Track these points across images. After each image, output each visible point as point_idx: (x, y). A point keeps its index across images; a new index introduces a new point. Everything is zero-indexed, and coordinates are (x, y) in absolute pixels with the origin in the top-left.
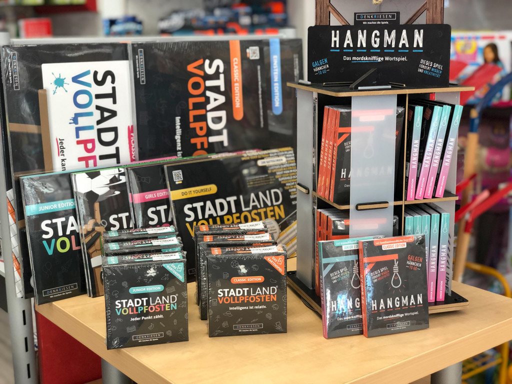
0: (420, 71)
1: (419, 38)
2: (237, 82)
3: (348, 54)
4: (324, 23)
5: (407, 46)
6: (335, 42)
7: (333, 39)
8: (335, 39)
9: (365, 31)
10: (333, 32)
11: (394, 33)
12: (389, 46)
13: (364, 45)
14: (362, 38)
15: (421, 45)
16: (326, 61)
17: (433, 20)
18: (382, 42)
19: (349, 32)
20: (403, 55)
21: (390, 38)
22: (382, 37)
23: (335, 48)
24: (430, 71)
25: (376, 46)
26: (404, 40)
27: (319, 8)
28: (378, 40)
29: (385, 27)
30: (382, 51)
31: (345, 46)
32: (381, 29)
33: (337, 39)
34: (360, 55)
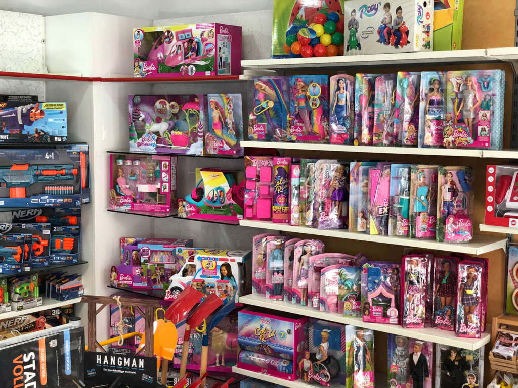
0: (143, 379)
1: (141, 363)
2: (43, 363)
3: (106, 368)
4: (93, 351)
5: (136, 366)
6: (99, 361)
7: (98, 359)
8: (99, 359)
9: (114, 357)
10: (98, 356)
11: (129, 359)
12: (127, 366)
13: (114, 364)
14: (113, 360)
15: (143, 367)
16: (94, 370)
17: (148, 355)
18: (123, 363)
19: (106, 357)
20: (134, 371)
21: (127, 362)
22: (123, 361)
23: (99, 364)
24: (147, 380)
25: (120, 365)
26: (134, 363)
27: (90, 342)
28: (121, 362)
29: (125, 356)
30: (123, 368)
31: (104, 363)
32: (123, 357)
33: (100, 359)
34: (112, 369)
